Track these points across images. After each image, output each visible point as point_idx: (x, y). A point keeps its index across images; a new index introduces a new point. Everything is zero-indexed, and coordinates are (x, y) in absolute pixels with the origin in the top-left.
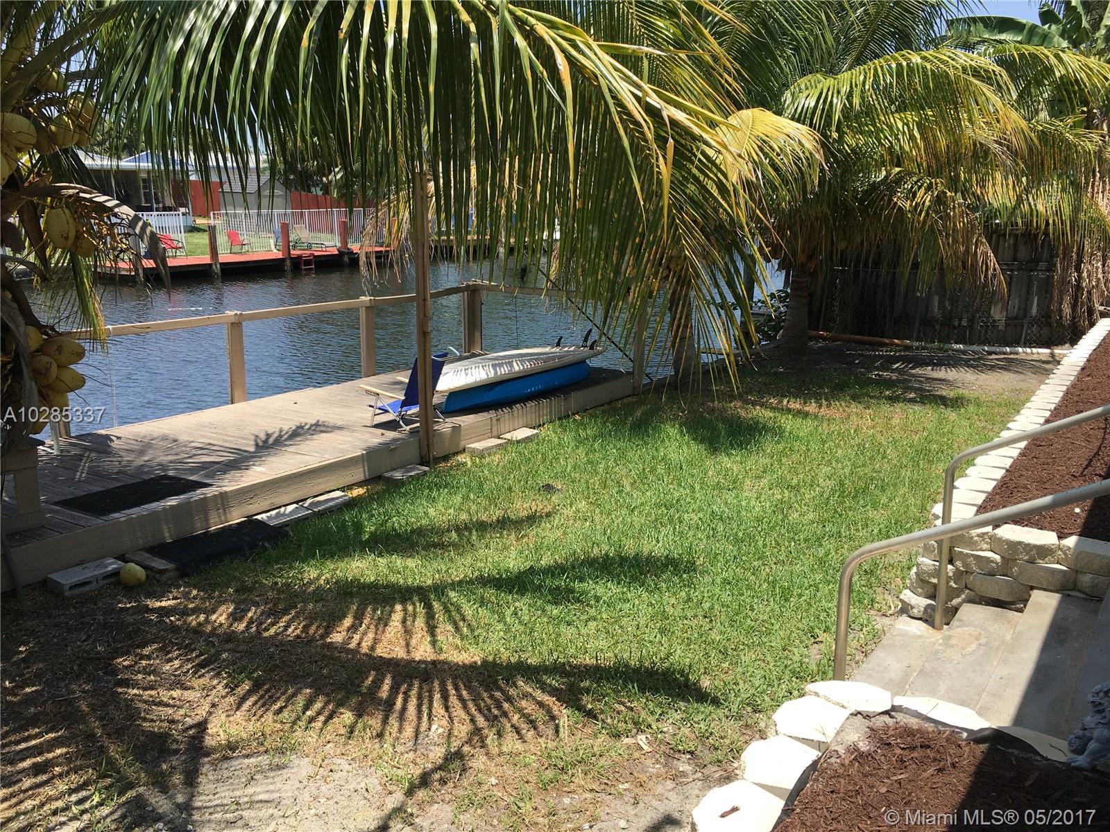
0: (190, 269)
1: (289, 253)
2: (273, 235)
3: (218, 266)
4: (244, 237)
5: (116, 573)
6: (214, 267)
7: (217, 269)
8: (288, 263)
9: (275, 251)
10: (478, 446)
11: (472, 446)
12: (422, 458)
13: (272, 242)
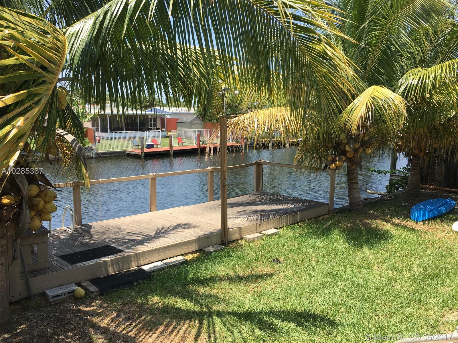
0: (162, 152)
1: (200, 146)
2: (195, 139)
3: (172, 151)
4: (183, 140)
5: (73, 292)
6: (171, 151)
7: (172, 152)
8: (199, 150)
9: (195, 145)
10: (249, 237)
11: (246, 236)
12: (222, 241)
13: (194, 142)
